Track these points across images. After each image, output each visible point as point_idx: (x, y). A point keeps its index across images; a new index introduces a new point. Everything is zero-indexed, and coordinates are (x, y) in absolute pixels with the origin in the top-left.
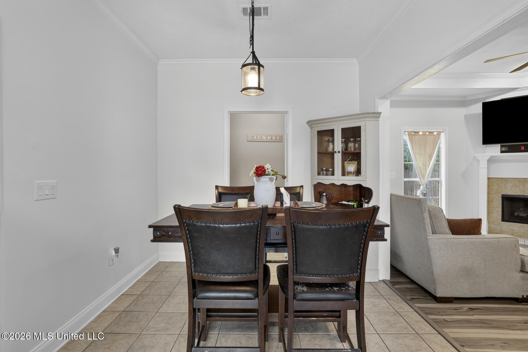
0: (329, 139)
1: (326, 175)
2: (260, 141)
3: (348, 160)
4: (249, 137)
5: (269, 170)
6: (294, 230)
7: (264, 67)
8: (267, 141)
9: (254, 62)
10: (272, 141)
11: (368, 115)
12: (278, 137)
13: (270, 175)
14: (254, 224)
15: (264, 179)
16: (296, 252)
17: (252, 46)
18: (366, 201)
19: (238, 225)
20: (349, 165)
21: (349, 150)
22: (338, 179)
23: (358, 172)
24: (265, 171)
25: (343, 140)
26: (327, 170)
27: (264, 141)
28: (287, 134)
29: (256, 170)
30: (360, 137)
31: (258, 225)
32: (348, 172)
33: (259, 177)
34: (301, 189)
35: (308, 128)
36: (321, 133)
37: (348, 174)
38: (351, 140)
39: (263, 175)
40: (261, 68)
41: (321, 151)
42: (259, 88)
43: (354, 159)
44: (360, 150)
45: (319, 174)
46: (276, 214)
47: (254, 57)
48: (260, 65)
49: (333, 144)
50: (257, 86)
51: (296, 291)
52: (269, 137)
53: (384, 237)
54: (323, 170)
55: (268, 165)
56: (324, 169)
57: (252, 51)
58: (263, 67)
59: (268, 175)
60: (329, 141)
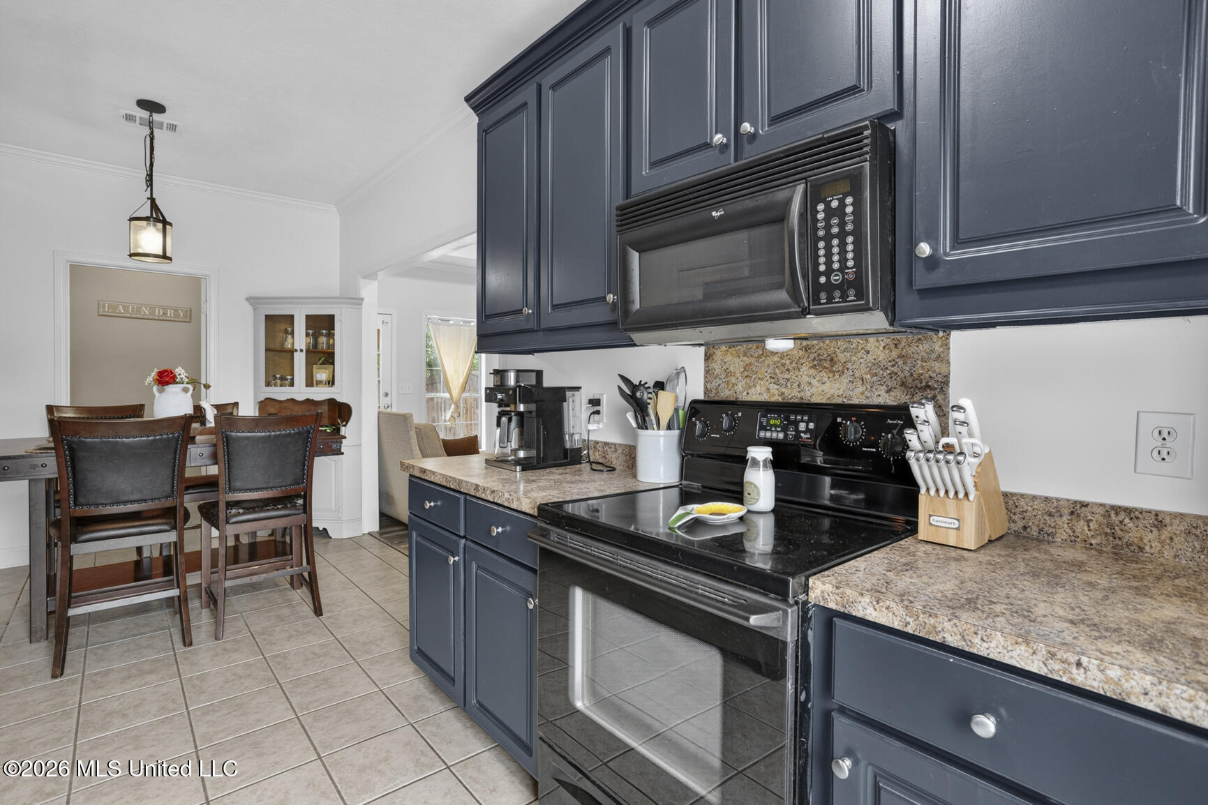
0: (286, 329)
1: (281, 386)
2: (133, 316)
3: (319, 363)
4: (105, 308)
5: (183, 376)
6: (228, 441)
7: (173, 225)
8: (154, 317)
9: (154, 216)
10: (165, 318)
11: (344, 300)
12: (180, 311)
13: (183, 383)
14: (173, 437)
15: (171, 388)
16: (229, 466)
17: (149, 188)
18: (344, 423)
19: (151, 438)
20: (320, 370)
21: (320, 347)
22: (300, 391)
23: (331, 382)
24: (175, 377)
25: (311, 332)
26: (283, 378)
27: (146, 317)
28: (206, 315)
29: (159, 376)
30: (334, 330)
31: (179, 437)
32: (317, 381)
33: (163, 386)
34: (235, 409)
35: (249, 309)
36: (270, 319)
37: (317, 384)
38: (323, 333)
39: (171, 384)
40: (168, 227)
41: (271, 347)
42: (164, 256)
43: (328, 362)
44: (334, 349)
45: (268, 384)
46: (195, 437)
47: (154, 205)
48: (165, 223)
49: (293, 337)
50: (161, 253)
51: (229, 514)
52: (159, 310)
53: (340, 450)
54: (275, 378)
55: (180, 368)
56: (278, 376)
57: (149, 197)
58: (170, 224)
59: (180, 383)
60: (286, 332)
